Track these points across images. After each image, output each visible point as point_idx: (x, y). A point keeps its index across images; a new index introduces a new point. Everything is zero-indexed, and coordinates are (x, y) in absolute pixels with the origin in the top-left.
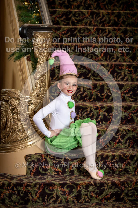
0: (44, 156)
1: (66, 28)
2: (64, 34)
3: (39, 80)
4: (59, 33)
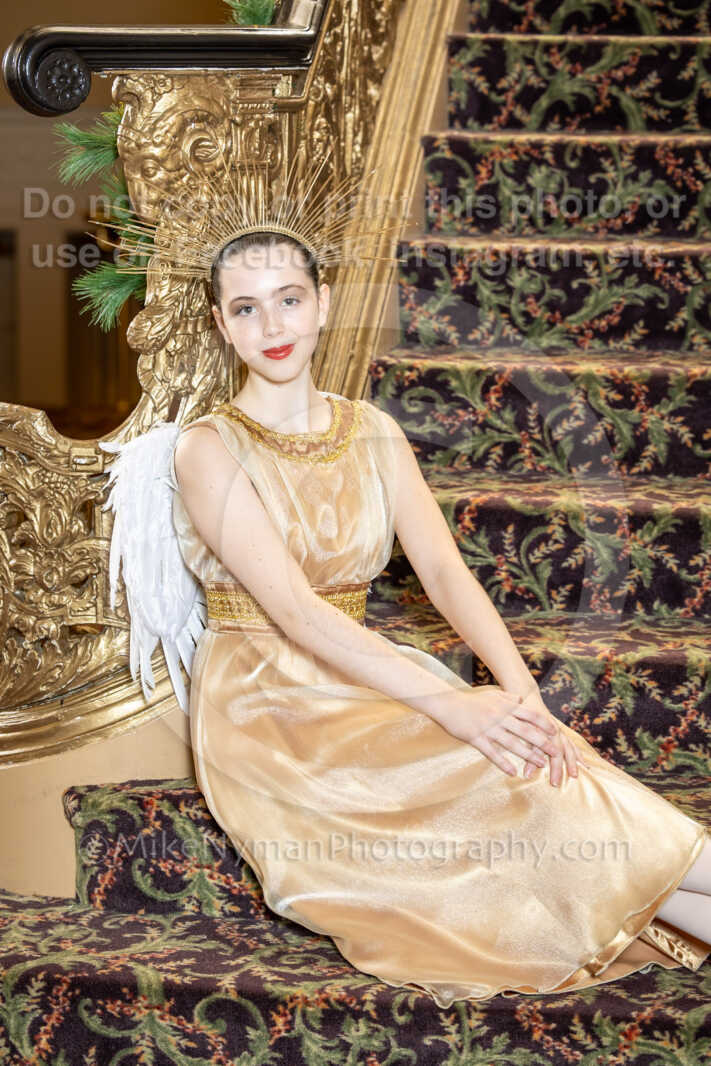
0: (156, 802)
1: (630, 50)
2: (622, 85)
3: (162, 356)
4: (593, 78)
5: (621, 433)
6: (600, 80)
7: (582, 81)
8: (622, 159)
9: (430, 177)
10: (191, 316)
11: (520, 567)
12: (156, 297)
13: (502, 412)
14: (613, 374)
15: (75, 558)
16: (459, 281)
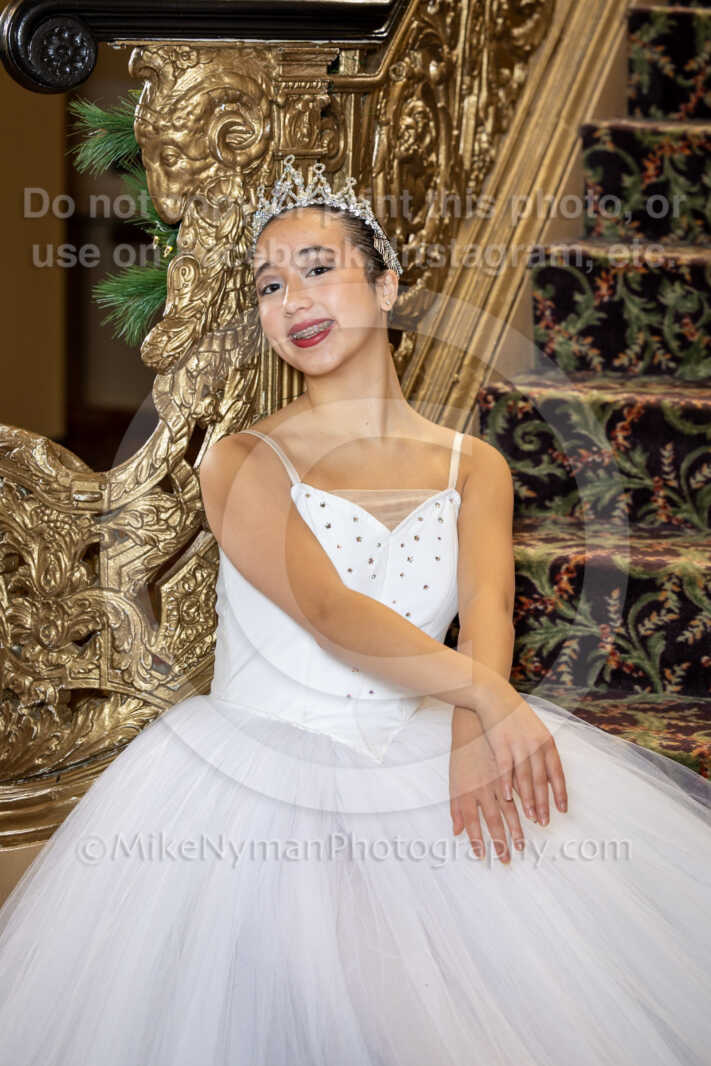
3: (182, 375)
9: (589, 173)
10: (218, 330)
11: (627, 639)
12: (175, 307)
13: (631, 453)
16: (603, 296)
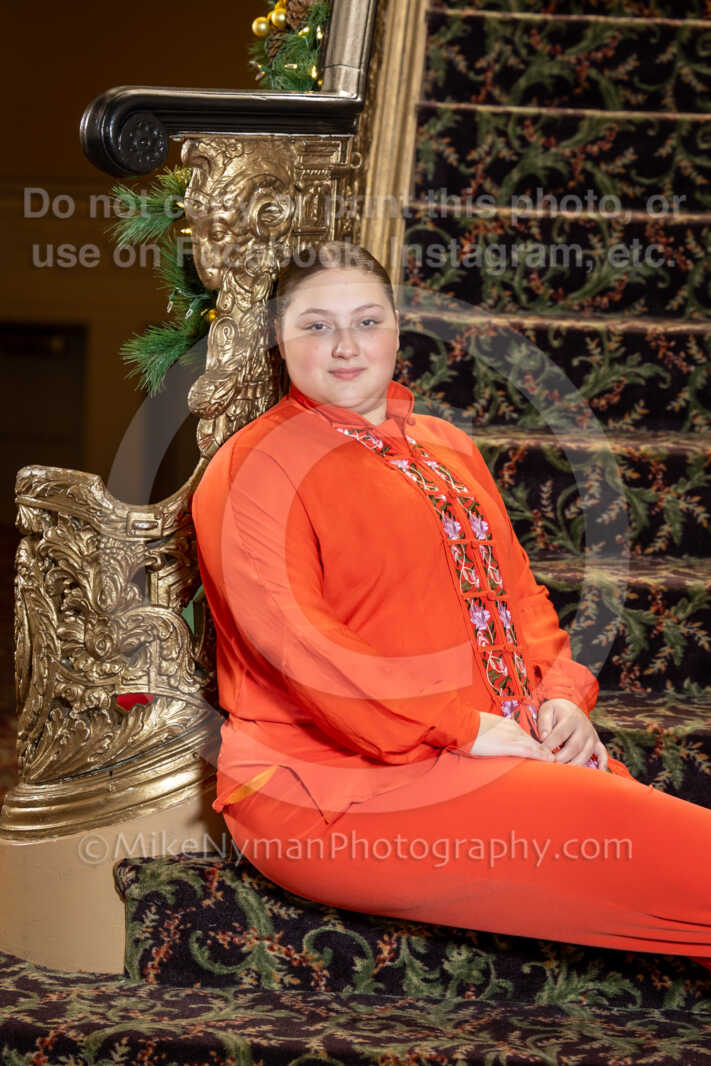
0: (218, 872)
1: (608, 125)
2: (597, 160)
3: (222, 420)
4: (567, 152)
5: (636, 513)
6: (574, 155)
7: (556, 155)
8: (611, 236)
10: (251, 381)
12: (219, 361)
13: (514, 490)
14: (629, 453)
15: (130, 626)
16: (456, 356)
